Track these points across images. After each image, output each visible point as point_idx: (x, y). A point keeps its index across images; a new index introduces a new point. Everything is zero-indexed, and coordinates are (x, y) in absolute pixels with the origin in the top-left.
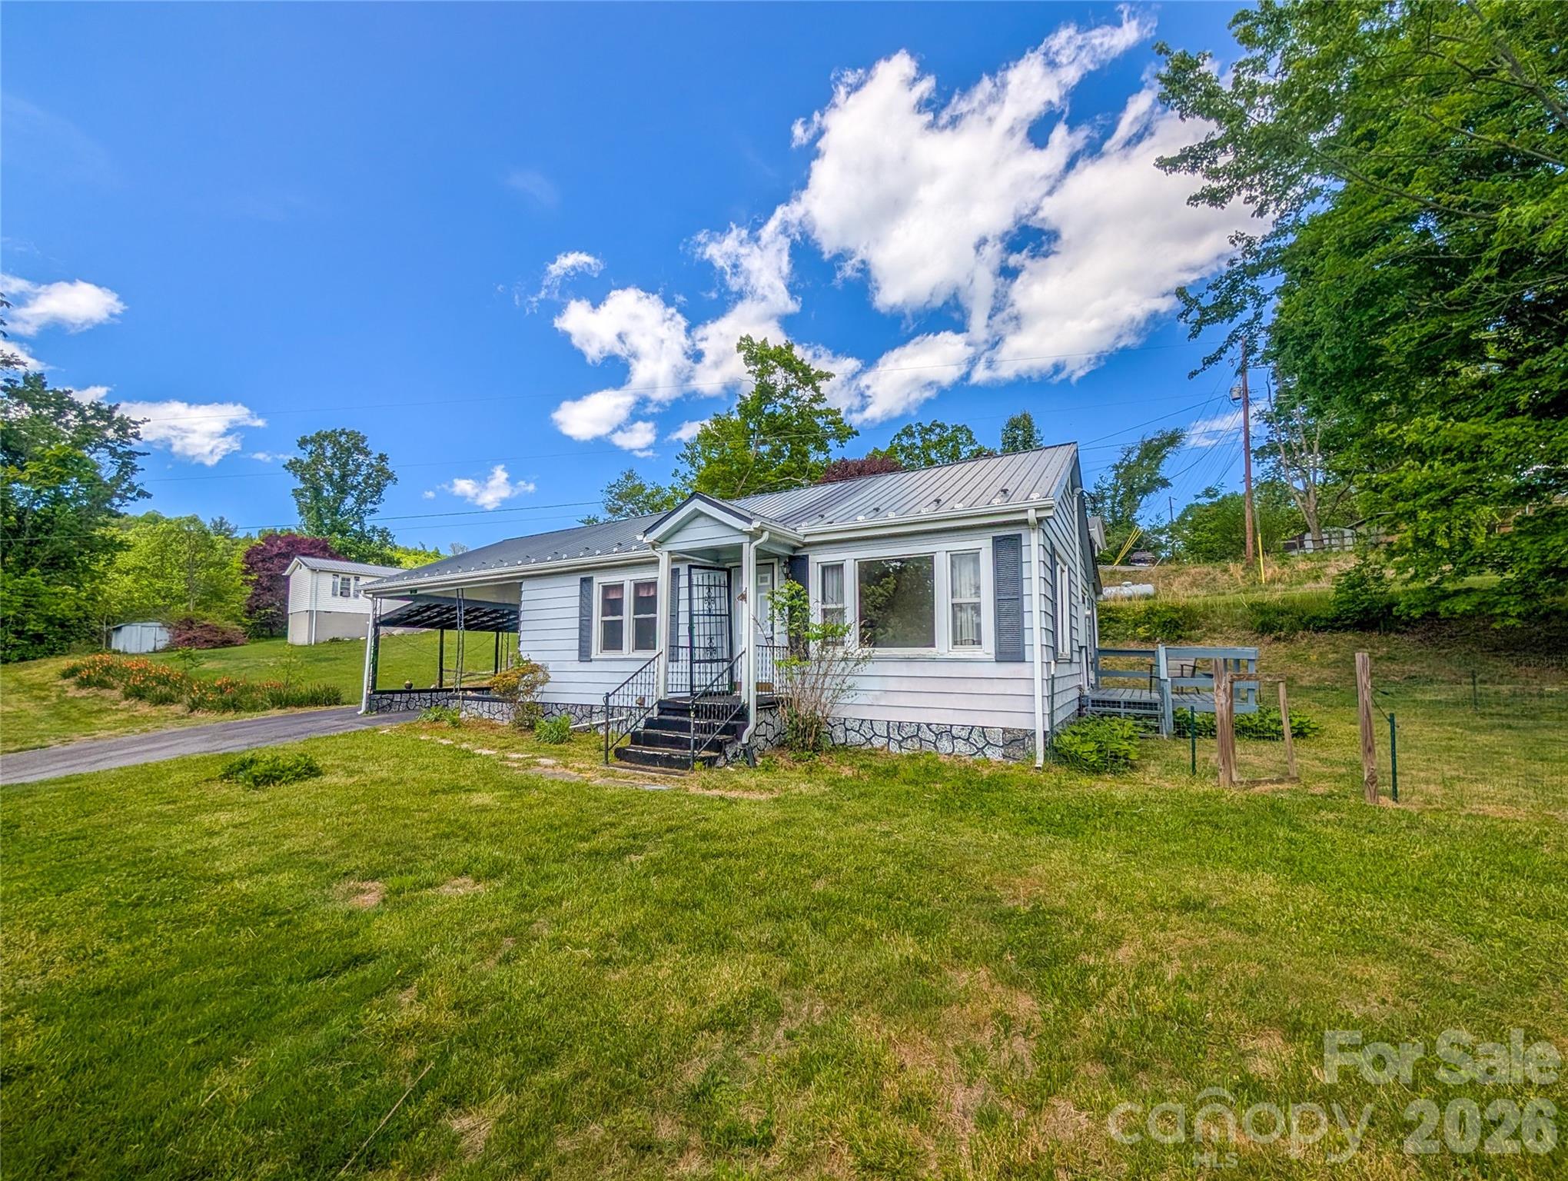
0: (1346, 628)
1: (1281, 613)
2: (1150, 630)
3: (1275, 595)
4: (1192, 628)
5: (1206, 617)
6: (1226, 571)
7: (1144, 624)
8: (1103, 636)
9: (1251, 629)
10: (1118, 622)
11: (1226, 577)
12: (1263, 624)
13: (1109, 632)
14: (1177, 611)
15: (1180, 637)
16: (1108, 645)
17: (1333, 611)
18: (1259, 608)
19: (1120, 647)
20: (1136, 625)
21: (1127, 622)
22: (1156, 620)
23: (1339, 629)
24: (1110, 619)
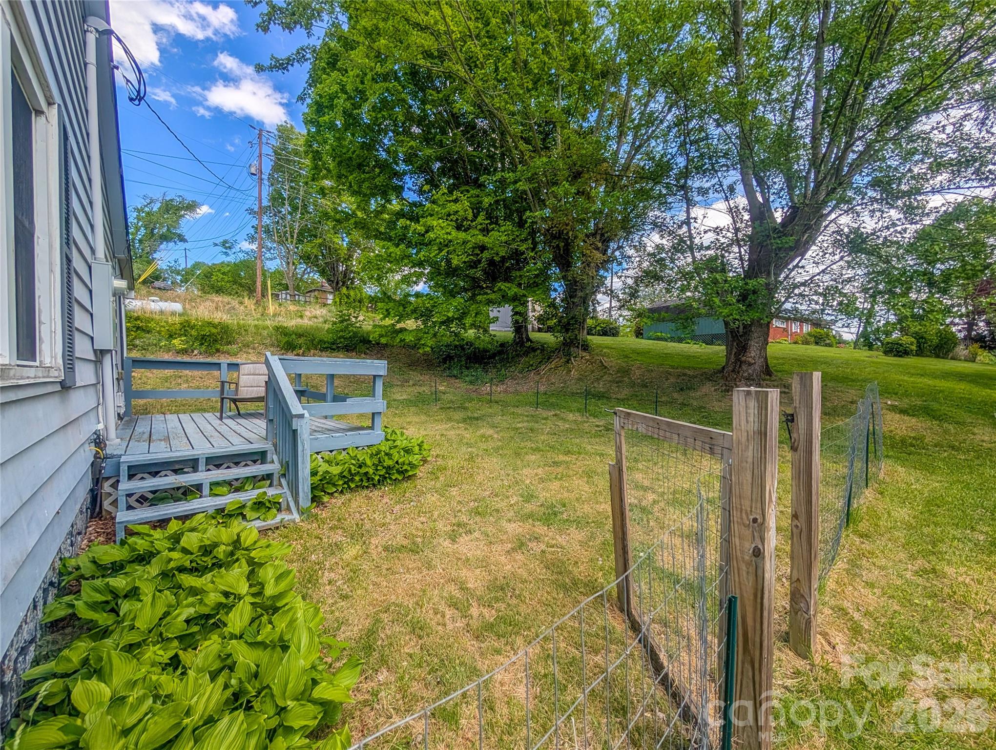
0: (338, 349)
1: (300, 336)
2: (187, 342)
3: (292, 323)
4: (229, 343)
5: (239, 334)
6: (241, 303)
7: (180, 335)
8: (132, 346)
9: (278, 346)
10: (148, 332)
11: (242, 308)
12: (288, 343)
13: (137, 342)
14: (215, 326)
15: (218, 351)
16: (136, 354)
17: (329, 337)
18: (281, 331)
19: (151, 357)
20: (171, 336)
21: (159, 332)
22: (194, 333)
23: (334, 350)
24: (138, 328)
